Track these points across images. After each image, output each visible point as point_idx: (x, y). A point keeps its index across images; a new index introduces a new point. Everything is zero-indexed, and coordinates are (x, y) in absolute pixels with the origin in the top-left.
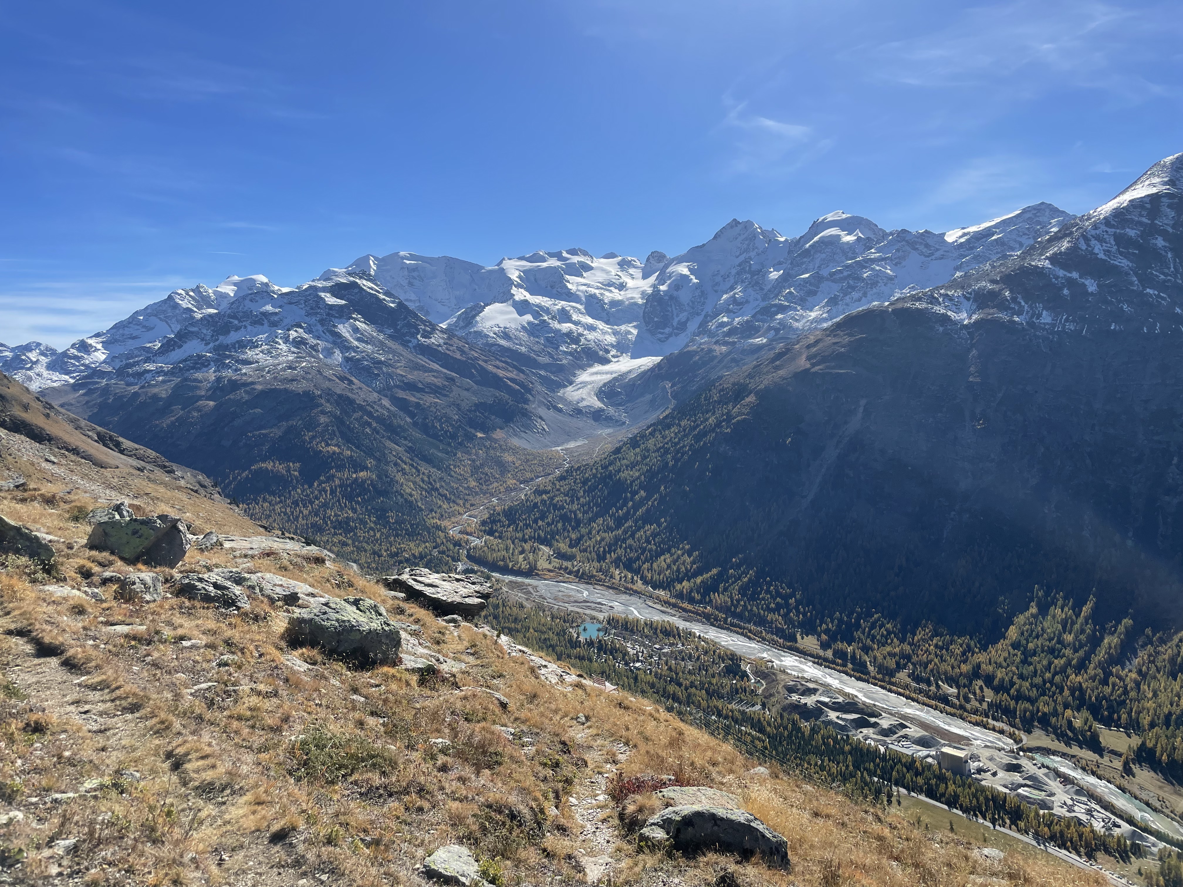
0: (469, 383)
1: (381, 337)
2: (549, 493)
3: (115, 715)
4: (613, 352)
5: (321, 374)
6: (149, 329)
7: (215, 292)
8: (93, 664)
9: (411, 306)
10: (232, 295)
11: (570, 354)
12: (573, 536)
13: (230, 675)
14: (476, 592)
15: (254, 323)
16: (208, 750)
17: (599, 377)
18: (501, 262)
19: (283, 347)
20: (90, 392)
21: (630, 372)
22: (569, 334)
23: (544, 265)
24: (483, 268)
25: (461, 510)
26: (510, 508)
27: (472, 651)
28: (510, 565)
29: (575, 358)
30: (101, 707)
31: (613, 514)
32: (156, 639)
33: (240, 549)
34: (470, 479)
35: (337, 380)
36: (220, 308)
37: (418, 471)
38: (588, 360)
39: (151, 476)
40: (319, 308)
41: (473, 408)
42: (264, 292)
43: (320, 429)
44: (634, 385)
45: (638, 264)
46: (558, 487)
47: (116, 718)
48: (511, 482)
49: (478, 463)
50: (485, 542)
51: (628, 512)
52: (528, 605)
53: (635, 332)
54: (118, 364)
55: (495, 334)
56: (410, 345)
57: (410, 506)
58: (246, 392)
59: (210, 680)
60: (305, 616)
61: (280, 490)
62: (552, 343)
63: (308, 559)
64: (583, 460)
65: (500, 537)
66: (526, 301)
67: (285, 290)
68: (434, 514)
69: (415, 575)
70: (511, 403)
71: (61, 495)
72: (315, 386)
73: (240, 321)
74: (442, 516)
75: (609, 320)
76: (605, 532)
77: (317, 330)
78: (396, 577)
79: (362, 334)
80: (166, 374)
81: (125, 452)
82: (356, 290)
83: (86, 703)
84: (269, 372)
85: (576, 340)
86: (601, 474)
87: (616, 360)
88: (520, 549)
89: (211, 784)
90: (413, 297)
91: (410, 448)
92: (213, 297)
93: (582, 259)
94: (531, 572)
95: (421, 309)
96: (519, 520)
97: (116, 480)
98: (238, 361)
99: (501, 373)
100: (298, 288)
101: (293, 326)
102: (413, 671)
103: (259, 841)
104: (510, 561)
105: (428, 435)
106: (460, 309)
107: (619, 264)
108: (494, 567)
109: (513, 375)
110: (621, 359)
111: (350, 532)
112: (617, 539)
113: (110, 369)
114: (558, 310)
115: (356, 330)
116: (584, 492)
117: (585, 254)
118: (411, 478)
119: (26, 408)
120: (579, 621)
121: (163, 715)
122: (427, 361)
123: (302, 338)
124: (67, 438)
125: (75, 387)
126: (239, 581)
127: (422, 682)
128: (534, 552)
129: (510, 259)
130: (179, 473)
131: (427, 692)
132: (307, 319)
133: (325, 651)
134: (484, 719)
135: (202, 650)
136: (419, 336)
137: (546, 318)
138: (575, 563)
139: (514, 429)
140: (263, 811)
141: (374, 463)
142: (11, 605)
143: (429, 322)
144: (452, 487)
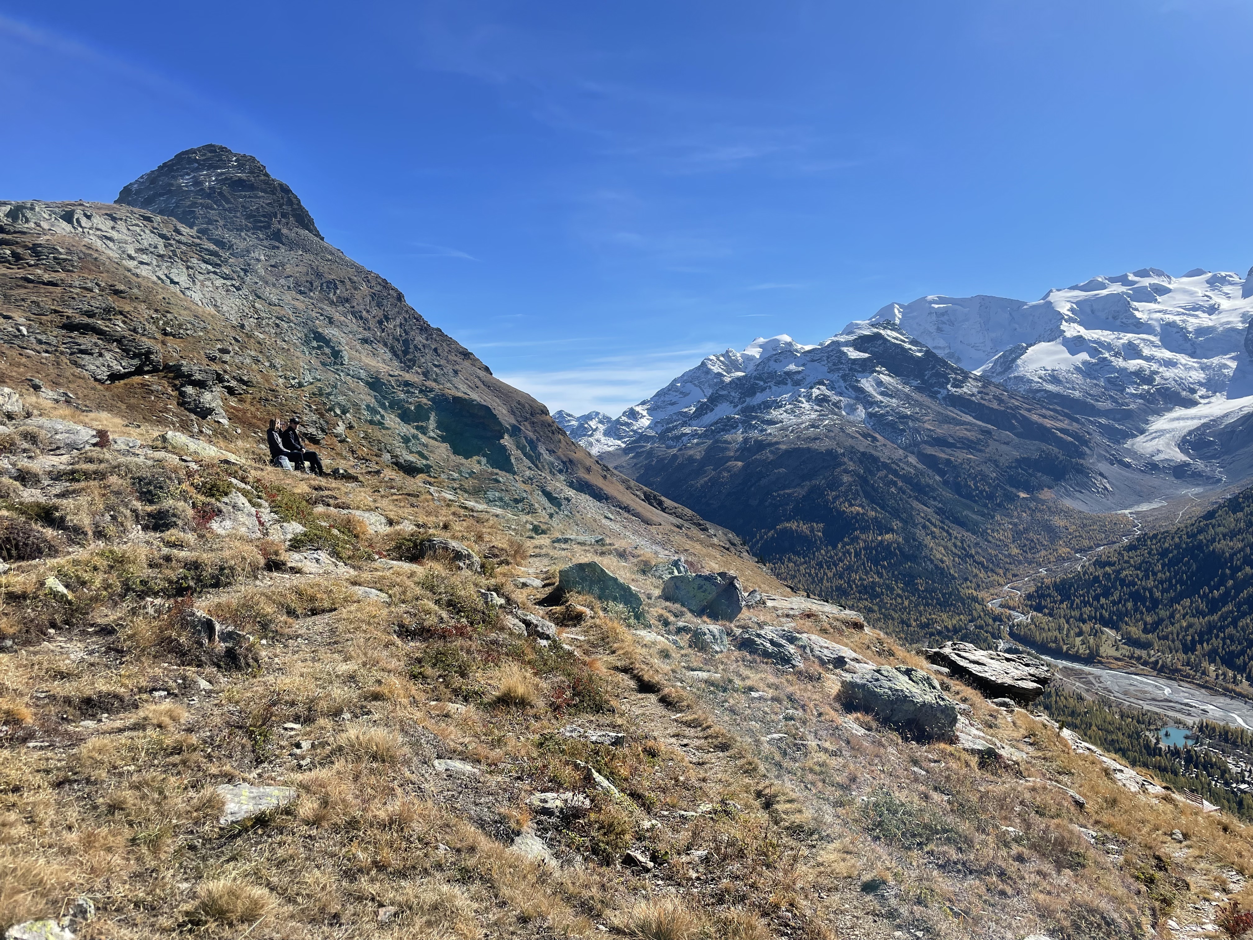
0: (1008, 436)
1: (907, 389)
2: (1113, 564)
3: (709, 751)
4: (1202, 391)
5: (844, 432)
6: (685, 394)
7: (743, 356)
8: (685, 703)
9: (940, 354)
10: (758, 357)
11: (1141, 396)
12: (1149, 619)
13: (797, 729)
14: (1030, 675)
15: (778, 383)
16: (793, 796)
17: (1182, 423)
18: (1048, 295)
19: (806, 405)
20: (638, 455)
21: (1226, 415)
22: (1138, 373)
23: (1104, 292)
24: (1025, 304)
25: (1001, 581)
26: (1063, 581)
27: (1031, 741)
28: (1065, 648)
29: (1148, 401)
30: (698, 742)
31: (1205, 595)
32: (730, 687)
33: (782, 609)
34: (1012, 546)
35: (860, 438)
36: (747, 371)
37: (950, 534)
38: (1166, 403)
39: (689, 533)
40: (842, 363)
41: (1014, 465)
42: (788, 352)
43: (843, 489)
44: (1233, 432)
45: (1236, 279)
46: (1126, 558)
47: (710, 754)
48: (1064, 551)
49: (1021, 527)
50: (1032, 619)
51: (1227, 593)
52: (1089, 697)
53: (1233, 365)
54: (660, 429)
55: (1040, 378)
56: (939, 396)
57: (941, 573)
58: (772, 452)
59: (779, 732)
60: (858, 681)
61: (804, 551)
62: (1115, 385)
63: (846, 623)
64: (1161, 526)
65: (1050, 615)
66: (1081, 337)
67: (808, 348)
68: (969, 584)
69: (959, 650)
70: (1061, 457)
71: (630, 549)
72: (837, 444)
73: (765, 382)
74: (979, 586)
75: (1195, 352)
76: (1194, 616)
77: (840, 387)
78: (937, 650)
79: (886, 388)
80: (700, 436)
81: (667, 510)
82: (880, 342)
83: (684, 737)
84: (792, 431)
85: (1149, 380)
86: (1187, 544)
87: (1206, 401)
88: (1077, 630)
89: (800, 826)
90: (942, 343)
91: (939, 509)
92: (740, 360)
93: (1155, 280)
94: (1091, 659)
95: (951, 355)
96: (1075, 596)
97: (660, 536)
98: (765, 422)
99: (1048, 423)
100: (821, 344)
101: (816, 384)
102: (973, 752)
103: (852, 887)
104: (1065, 644)
105: (960, 495)
106: (997, 352)
107: (1208, 282)
108: (1043, 648)
109: (1064, 424)
110: (1213, 399)
111: (876, 598)
112: (1211, 627)
113: (653, 434)
114: (1123, 345)
115: (880, 383)
116: (1163, 566)
117: (1160, 274)
118: (942, 542)
119: (588, 470)
120: (1159, 723)
121: (749, 757)
122: (959, 413)
123: (824, 395)
124: (619, 497)
125: (626, 451)
126: (792, 640)
127: (982, 765)
128: (1095, 635)
129: (1058, 290)
130: (712, 531)
131: (989, 776)
132: (830, 376)
133: (879, 718)
134: (1058, 816)
135: (769, 702)
136: (949, 386)
137: (1107, 355)
138: (1152, 652)
139: (1066, 489)
140: (851, 860)
141: (900, 525)
142: (615, 645)
143: (961, 369)
144: (990, 554)
